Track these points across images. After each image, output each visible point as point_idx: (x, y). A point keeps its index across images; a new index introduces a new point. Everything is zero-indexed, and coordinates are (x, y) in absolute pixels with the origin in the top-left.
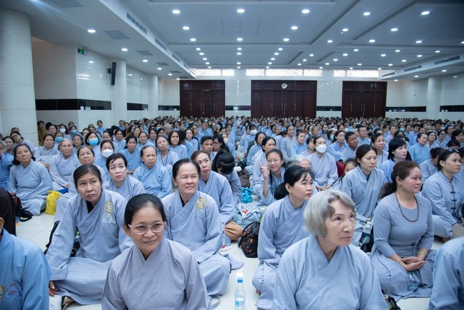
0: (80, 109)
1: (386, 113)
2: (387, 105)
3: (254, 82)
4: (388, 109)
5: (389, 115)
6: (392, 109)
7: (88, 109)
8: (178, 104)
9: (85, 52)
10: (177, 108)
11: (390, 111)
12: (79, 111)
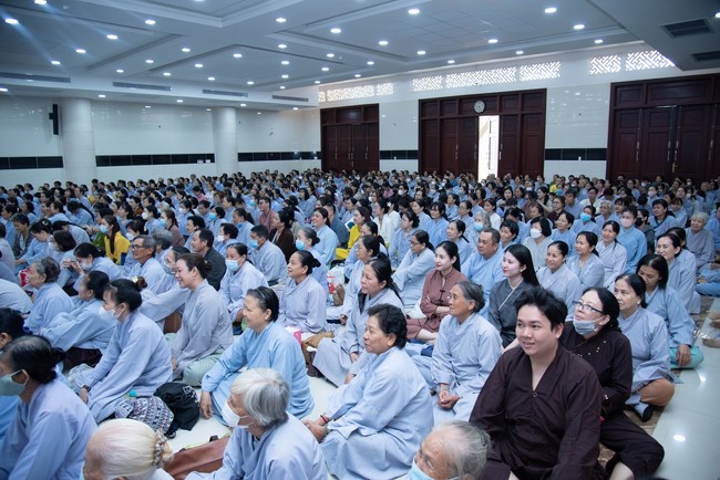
3: (426, 106)
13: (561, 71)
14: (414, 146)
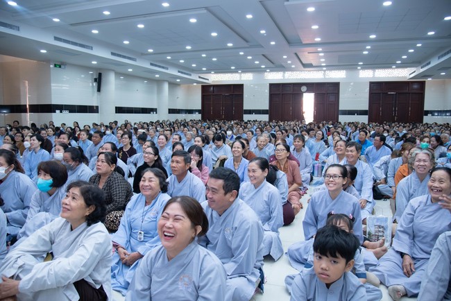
0: (55, 112)
1: (425, 117)
2: (426, 108)
3: (273, 87)
4: (427, 113)
5: (427, 119)
6: (432, 113)
7: (67, 112)
8: (199, 108)
9: (62, 66)
10: (199, 111)
11: (430, 115)
12: (53, 114)
13: (346, 75)
14: (267, 107)
